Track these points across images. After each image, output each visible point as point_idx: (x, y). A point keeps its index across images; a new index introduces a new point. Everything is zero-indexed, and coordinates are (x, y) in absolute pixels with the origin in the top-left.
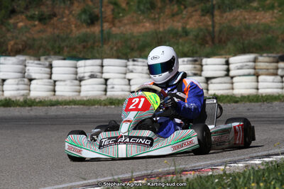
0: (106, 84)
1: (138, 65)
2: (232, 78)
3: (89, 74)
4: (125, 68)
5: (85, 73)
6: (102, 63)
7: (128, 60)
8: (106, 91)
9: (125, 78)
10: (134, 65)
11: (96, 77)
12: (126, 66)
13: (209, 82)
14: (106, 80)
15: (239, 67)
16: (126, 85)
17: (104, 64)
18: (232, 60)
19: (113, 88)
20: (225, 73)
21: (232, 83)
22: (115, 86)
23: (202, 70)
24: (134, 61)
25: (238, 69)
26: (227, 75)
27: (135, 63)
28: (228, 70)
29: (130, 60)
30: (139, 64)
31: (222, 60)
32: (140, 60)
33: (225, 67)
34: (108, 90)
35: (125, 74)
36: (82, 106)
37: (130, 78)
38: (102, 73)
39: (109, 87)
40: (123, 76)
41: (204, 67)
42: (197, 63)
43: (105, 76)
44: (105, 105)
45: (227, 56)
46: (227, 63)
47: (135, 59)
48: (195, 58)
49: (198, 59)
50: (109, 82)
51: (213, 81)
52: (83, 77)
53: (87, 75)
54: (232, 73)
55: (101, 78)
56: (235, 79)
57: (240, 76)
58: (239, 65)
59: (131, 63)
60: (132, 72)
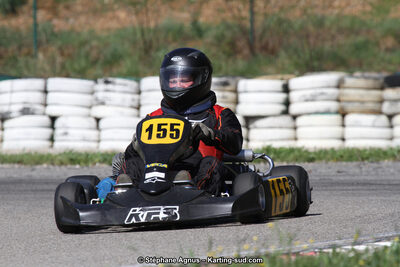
0: (52, 127)
1: (114, 91)
2: (295, 117)
3: (21, 107)
4: (89, 97)
5: (11, 104)
6: (46, 87)
7: (96, 81)
8: (52, 139)
9: (89, 116)
10: (107, 91)
11: (33, 114)
12: (92, 93)
13: (251, 126)
14: (53, 119)
15: (308, 97)
16: (90, 129)
17: (49, 88)
18: (295, 82)
19: (66, 134)
20: (283, 108)
21: (295, 128)
22: (70, 131)
23: (237, 102)
24: (107, 82)
25: (307, 100)
26: (286, 112)
27: (110, 87)
28: (287, 103)
29: (100, 81)
30: (117, 88)
31: (277, 84)
32: (119, 81)
33: (282, 96)
34: (56, 138)
35: (90, 107)
36: (16, 166)
37: (99, 115)
38: (46, 105)
39: (58, 132)
40: (86, 111)
41: (242, 97)
42: (228, 88)
43: (52, 110)
44: (62, 163)
45: (286, 76)
46: (286, 89)
47: (110, 79)
48: (223, 79)
49: (230, 80)
50: (58, 123)
51: (259, 123)
52: (9, 113)
53: (16, 108)
54: (294, 109)
55: (44, 114)
56: (300, 121)
57: (309, 114)
58: (308, 93)
59: (101, 86)
60: (103, 103)
